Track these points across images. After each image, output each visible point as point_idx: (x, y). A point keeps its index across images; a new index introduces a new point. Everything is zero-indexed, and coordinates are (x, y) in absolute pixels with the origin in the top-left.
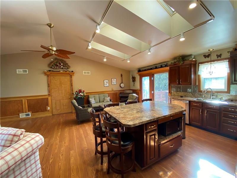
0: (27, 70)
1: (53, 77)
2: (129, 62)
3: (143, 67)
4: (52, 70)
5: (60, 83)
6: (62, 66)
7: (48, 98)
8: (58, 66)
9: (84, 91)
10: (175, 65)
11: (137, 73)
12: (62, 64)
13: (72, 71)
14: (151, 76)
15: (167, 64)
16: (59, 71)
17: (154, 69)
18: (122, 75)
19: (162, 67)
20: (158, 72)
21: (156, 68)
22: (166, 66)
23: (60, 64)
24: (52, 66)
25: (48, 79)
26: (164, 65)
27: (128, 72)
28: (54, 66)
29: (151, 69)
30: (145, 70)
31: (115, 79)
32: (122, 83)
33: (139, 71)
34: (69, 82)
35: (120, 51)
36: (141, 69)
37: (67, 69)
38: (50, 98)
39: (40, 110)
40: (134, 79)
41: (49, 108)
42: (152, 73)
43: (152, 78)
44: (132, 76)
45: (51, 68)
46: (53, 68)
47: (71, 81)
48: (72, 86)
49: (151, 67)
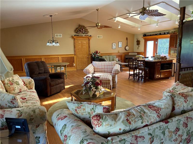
0: (61, 34)
1: (78, 41)
2: (139, 29)
3: (148, 32)
4: (77, 34)
5: (82, 46)
6: (83, 31)
7: (74, 57)
8: (81, 31)
9: (100, 52)
10: (174, 34)
11: (142, 37)
12: (84, 30)
13: (91, 36)
14: (156, 40)
15: (169, 32)
16: (82, 35)
17: (158, 35)
18: (127, 39)
19: (165, 34)
20: (161, 37)
21: (160, 34)
22: (168, 33)
23: (82, 30)
24: (78, 31)
25: (74, 42)
26: (167, 32)
27: (133, 35)
28: (79, 32)
29: (156, 35)
30: (151, 35)
31: (121, 42)
32: (127, 46)
33: (145, 35)
34: (88, 45)
35: (134, 22)
36: (147, 34)
37: (87, 34)
38: (75, 57)
39: (69, 66)
40: (138, 43)
41: (75, 65)
42: (156, 38)
43: (156, 43)
44: (137, 40)
45: (77, 33)
46: (78, 33)
47: (89, 44)
48: (89, 48)
49: (156, 33)
